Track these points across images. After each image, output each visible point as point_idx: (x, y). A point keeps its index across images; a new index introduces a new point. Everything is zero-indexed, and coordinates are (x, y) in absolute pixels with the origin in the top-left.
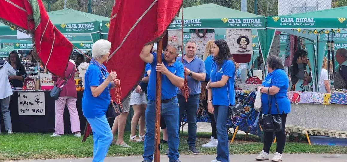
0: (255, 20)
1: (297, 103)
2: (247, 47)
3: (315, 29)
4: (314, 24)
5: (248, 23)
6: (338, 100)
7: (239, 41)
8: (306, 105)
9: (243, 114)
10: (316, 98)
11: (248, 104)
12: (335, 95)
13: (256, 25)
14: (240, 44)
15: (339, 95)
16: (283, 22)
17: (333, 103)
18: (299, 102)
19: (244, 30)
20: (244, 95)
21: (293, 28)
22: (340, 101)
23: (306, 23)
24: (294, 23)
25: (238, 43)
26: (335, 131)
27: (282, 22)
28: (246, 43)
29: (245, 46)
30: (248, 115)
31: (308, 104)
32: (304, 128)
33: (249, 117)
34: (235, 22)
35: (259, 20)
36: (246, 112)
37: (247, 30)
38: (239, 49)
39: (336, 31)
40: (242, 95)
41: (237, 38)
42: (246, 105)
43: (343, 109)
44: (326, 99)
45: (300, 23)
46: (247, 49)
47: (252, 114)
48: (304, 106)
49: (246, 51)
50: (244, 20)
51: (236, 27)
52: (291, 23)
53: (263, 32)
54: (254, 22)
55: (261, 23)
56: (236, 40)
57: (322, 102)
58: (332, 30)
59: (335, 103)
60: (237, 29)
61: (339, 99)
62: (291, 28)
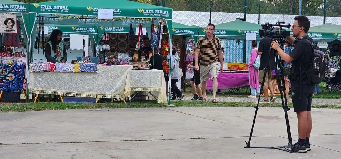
0: (20, 6)
1: (54, 71)
2: (13, 27)
3: (69, 15)
4: (68, 11)
5: (15, 8)
6: (85, 69)
7: (6, 22)
8: (60, 73)
9: (7, 81)
10: (69, 68)
11: (11, 73)
12: (83, 65)
13: (22, 10)
14: (7, 25)
15: (86, 65)
16: (43, 9)
17: (83, 71)
18: (55, 71)
19: (10, 14)
20: (8, 65)
21: (51, 14)
22: (87, 70)
23: (61, 10)
24: (52, 10)
25: (5, 24)
26: (82, 92)
27: (41, 9)
28: (12, 24)
29: (11, 26)
30: (12, 82)
31: (62, 72)
32: (58, 91)
33: (13, 84)
34: (3, 7)
35: (24, 6)
36: (9, 79)
37: (13, 13)
38: (6, 29)
39: (86, 17)
40: (6, 66)
41: (4, 20)
42: (10, 74)
43: (89, 75)
44: (76, 68)
45: (57, 10)
46: (12, 29)
47: (15, 81)
48: (59, 74)
49: (12, 30)
50: (11, 5)
51: (4, 11)
52: (50, 9)
53: (27, 15)
54: (20, 7)
55: (25, 8)
56: (3, 22)
57: (73, 70)
58: (82, 16)
59: (84, 71)
60: (4, 13)
61: (87, 68)
62: (50, 14)
